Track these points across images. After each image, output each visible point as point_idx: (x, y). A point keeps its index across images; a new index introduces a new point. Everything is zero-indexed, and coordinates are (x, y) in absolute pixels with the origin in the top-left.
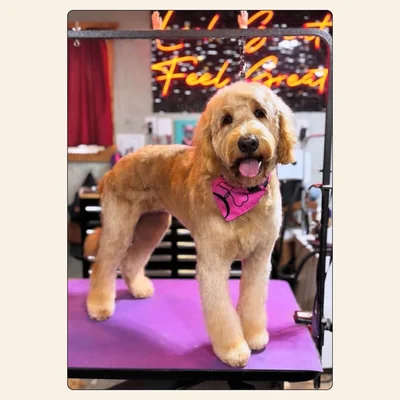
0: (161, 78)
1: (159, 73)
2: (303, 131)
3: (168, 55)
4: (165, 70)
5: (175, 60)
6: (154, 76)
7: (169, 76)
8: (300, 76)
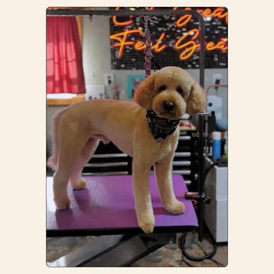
0: (117, 45)
1: (116, 41)
2: (218, 82)
3: (121, 29)
4: (119, 39)
5: (126, 33)
6: (111, 44)
7: (123, 43)
8: (216, 43)
